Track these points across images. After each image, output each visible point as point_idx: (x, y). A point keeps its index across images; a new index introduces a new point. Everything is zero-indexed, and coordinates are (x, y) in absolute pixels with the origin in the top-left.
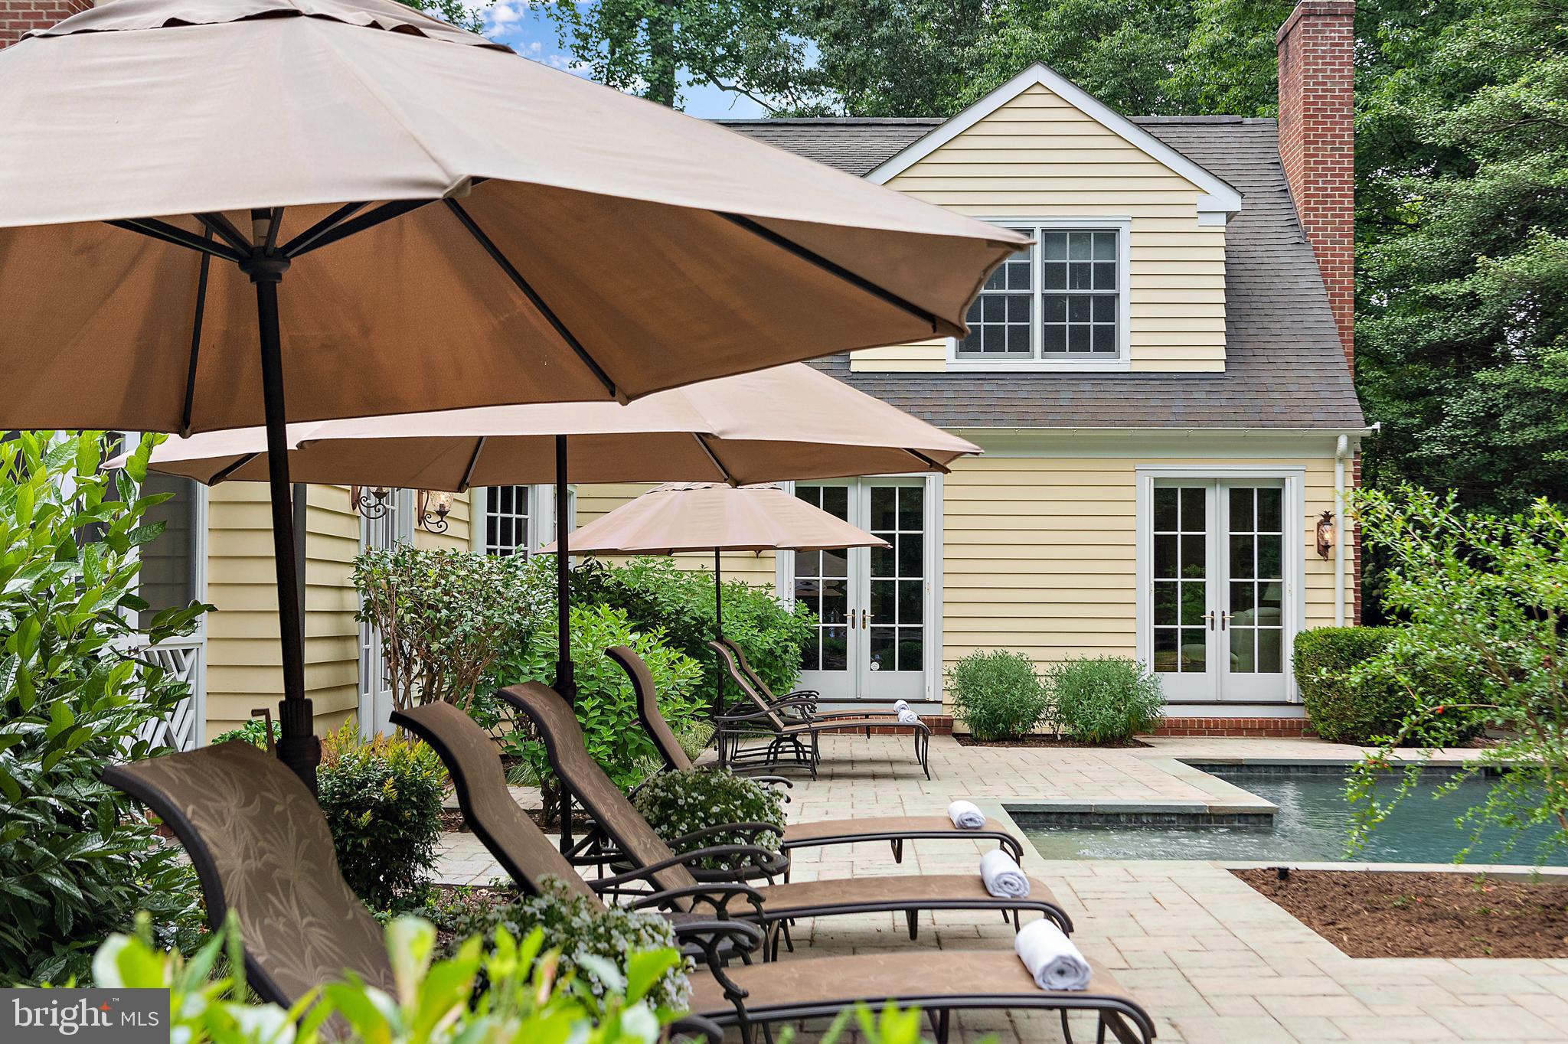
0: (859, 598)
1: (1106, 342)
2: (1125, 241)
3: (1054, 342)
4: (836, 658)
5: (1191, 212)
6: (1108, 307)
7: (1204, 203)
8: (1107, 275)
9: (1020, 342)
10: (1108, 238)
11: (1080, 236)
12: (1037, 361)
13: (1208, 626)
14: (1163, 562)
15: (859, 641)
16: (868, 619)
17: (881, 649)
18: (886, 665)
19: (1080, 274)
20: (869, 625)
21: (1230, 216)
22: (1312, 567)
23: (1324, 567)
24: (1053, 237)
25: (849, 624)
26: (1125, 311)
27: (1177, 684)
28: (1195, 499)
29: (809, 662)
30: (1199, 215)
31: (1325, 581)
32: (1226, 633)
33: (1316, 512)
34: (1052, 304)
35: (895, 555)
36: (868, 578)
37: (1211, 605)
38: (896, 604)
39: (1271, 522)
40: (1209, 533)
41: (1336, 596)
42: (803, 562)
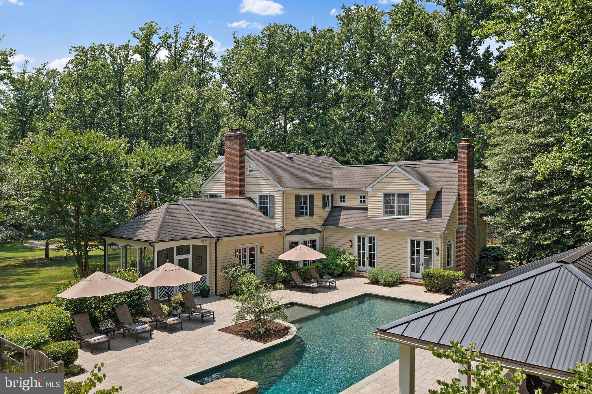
0: (367, 255)
1: (407, 213)
2: (410, 196)
3: (399, 213)
4: (364, 265)
6: (408, 207)
7: (423, 189)
8: (407, 202)
9: (394, 213)
10: (407, 195)
11: (403, 195)
12: (395, 217)
13: (420, 265)
14: (413, 253)
15: (367, 262)
16: (368, 259)
17: (370, 265)
18: (371, 267)
19: (403, 201)
21: (427, 192)
22: (436, 256)
23: (438, 257)
24: (399, 195)
25: (365, 259)
26: (410, 208)
27: (415, 274)
28: (418, 243)
29: (359, 265)
30: (422, 191)
31: (438, 259)
32: (423, 267)
33: (436, 247)
34: (399, 207)
35: (372, 249)
36: (368, 252)
37: (421, 261)
38: (372, 256)
39: (430, 247)
40: (420, 249)
41: (439, 262)
42: (359, 249)
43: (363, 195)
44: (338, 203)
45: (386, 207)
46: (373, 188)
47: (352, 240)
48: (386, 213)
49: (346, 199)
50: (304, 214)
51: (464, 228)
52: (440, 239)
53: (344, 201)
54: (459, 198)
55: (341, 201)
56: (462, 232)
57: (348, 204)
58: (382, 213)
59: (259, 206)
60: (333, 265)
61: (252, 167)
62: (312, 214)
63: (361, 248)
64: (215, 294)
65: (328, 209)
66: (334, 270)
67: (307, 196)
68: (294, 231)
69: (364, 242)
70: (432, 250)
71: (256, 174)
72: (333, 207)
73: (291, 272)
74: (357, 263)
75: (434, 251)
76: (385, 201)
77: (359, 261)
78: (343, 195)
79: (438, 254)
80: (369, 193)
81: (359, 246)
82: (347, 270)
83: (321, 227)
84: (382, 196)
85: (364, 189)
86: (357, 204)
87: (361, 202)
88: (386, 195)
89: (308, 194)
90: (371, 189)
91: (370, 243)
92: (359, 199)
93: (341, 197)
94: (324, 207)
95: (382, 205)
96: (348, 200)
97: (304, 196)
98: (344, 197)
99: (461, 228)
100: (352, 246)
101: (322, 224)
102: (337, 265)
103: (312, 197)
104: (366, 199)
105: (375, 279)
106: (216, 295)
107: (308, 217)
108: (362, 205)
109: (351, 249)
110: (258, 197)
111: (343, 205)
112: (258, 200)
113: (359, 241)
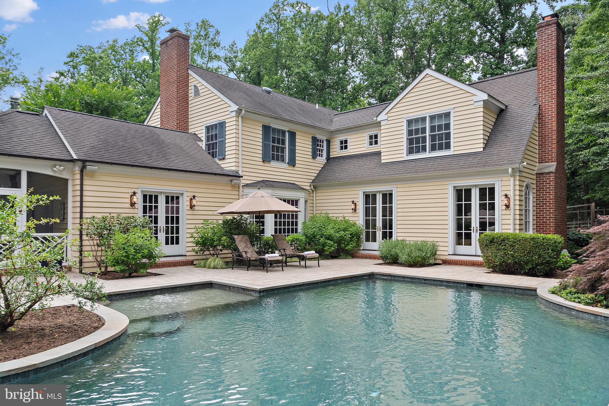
0: (379, 224)
1: (448, 146)
2: (452, 115)
3: (433, 148)
4: (374, 240)
5: (472, 102)
6: (448, 136)
7: (475, 99)
8: (448, 126)
9: (424, 149)
10: (447, 115)
11: (440, 116)
12: (427, 155)
13: (472, 231)
14: (459, 210)
15: (379, 235)
16: (381, 229)
17: (384, 238)
19: (440, 127)
20: (381, 230)
21: (484, 101)
22: (504, 212)
23: (507, 212)
24: (432, 118)
25: (377, 230)
26: (452, 136)
27: (463, 249)
28: (468, 192)
29: (367, 240)
30: (475, 103)
31: (507, 217)
32: (478, 234)
33: (504, 193)
34: (433, 138)
35: (388, 212)
36: (381, 218)
37: (473, 225)
38: (388, 225)
39: (492, 197)
40: (473, 202)
41: (511, 222)
42: (367, 214)
43: (373, 132)
44: (336, 152)
45: (410, 141)
46: (389, 115)
47: (355, 200)
48: (410, 151)
49: (348, 144)
50: (280, 158)
51: (552, 167)
52: (512, 179)
53: (346, 147)
54: (540, 116)
55: (342, 148)
56: (549, 173)
57: (351, 151)
58: (405, 151)
59: (206, 145)
60: (322, 237)
61: (198, 85)
62: (292, 163)
63: (369, 212)
64: (78, 271)
65: (322, 160)
66: (324, 245)
67: (284, 132)
68: (259, 182)
69: (374, 202)
70: (496, 202)
71: (202, 95)
72: (328, 158)
73: (236, 237)
74: (363, 236)
75: (499, 201)
76: (410, 133)
77: (367, 233)
78: (343, 138)
79: (507, 206)
80: (382, 123)
81: (367, 210)
82: (346, 246)
83: (308, 184)
84: (405, 124)
85: (375, 119)
86: (365, 149)
87: (371, 144)
88: (410, 122)
89: (286, 129)
90: (386, 117)
91: (384, 202)
92: (367, 140)
93: (341, 142)
94: (314, 156)
95: (405, 140)
96: (351, 144)
97: (279, 130)
98: (346, 142)
99: (546, 168)
100: (355, 210)
101: (311, 181)
102: (329, 238)
103: (293, 135)
104: (379, 139)
105: (391, 255)
106: (81, 272)
107: (285, 166)
108: (374, 149)
109: (355, 215)
110: (204, 131)
111: (344, 153)
112: (204, 135)
113: (367, 202)
